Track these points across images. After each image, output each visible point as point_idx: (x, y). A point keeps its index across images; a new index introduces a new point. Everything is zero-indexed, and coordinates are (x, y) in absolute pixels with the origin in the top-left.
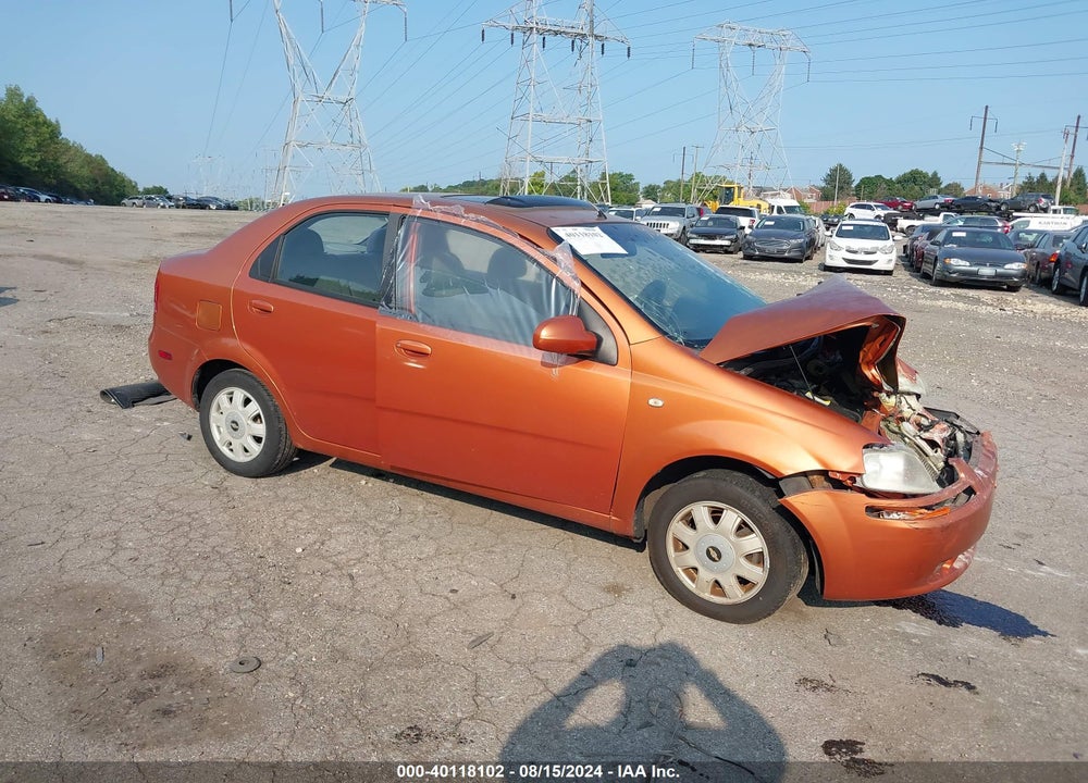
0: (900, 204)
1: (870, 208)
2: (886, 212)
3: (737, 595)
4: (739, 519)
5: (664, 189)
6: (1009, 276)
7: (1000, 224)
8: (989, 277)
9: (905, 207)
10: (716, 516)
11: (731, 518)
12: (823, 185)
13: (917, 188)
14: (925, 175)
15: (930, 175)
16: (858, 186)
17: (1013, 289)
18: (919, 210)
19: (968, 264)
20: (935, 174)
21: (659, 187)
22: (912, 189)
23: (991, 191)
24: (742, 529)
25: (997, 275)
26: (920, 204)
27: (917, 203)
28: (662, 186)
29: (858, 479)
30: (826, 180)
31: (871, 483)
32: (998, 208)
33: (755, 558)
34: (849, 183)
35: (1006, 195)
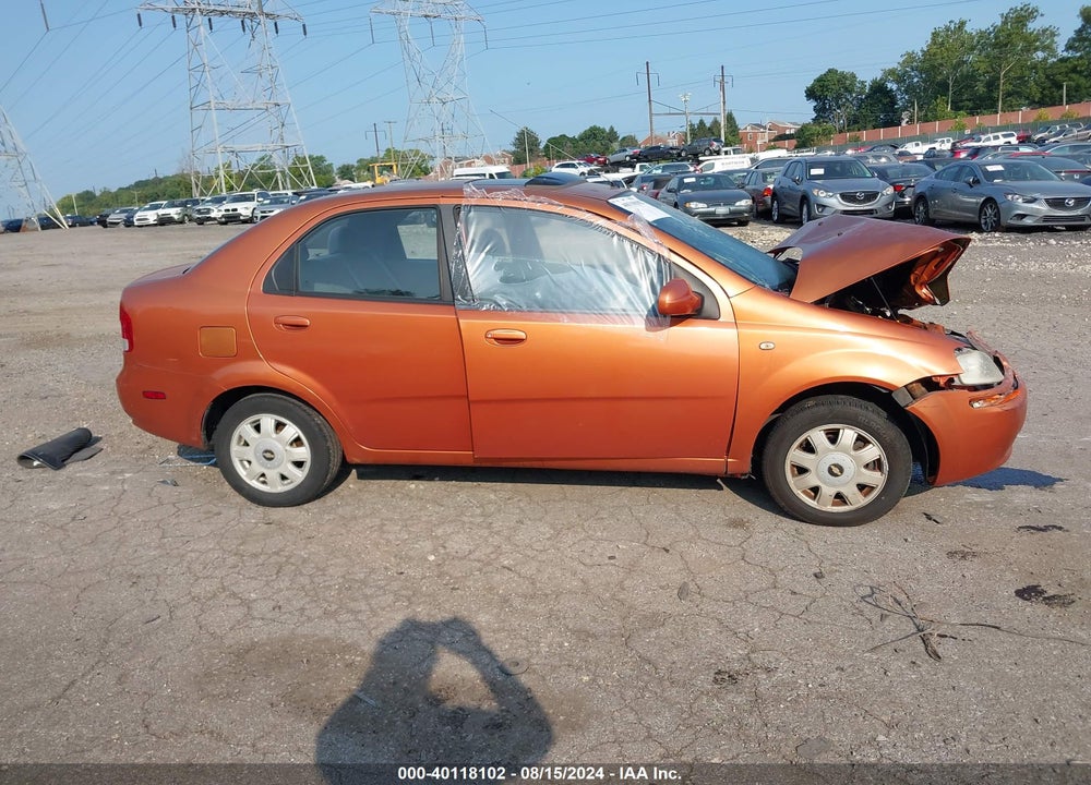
0: (595, 160)
1: (573, 166)
2: (589, 169)
3: (859, 501)
4: (856, 435)
5: (358, 168)
6: (741, 212)
7: (692, 169)
8: (724, 215)
9: (600, 162)
10: (833, 437)
11: (848, 435)
12: (513, 149)
13: (598, 143)
14: (603, 131)
15: (607, 130)
16: (547, 147)
17: (743, 223)
18: (612, 164)
19: (705, 206)
20: (612, 129)
21: (353, 166)
22: (594, 145)
23: (661, 140)
24: (861, 442)
25: (731, 213)
26: (613, 158)
27: (610, 157)
28: (356, 164)
29: (956, 379)
30: (515, 145)
31: (968, 380)
32: (679, 155)
33: (871, 466)
34: (537, 145)
35: (673, 142)
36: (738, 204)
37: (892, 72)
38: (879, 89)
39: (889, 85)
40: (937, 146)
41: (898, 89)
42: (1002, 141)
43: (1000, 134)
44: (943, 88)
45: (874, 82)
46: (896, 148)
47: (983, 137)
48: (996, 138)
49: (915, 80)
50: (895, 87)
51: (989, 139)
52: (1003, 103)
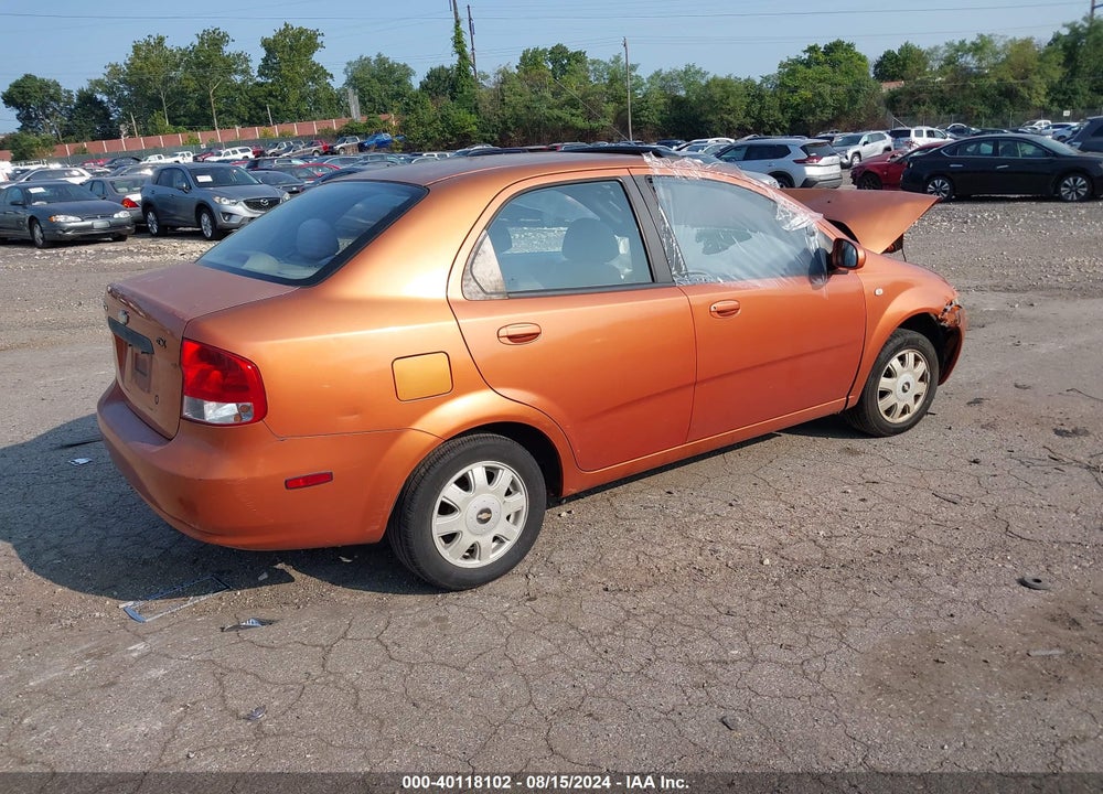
19: (80, 220)
25: (111, 226)
36: (116, 216)
37: (98, 83)
38: (87, 100)
39: (99, 96)
40: (179, 159)
41: (109, 101)
42: (240, 156)
43: (237, 149)
44: (155, 103)
45: (81, 92)
46: (139, 161)
47: (223, 152)
48: (234, 152)
49: (126, 93)
50: (105, 99)
51: (228, 154)
52: (218, 121)
